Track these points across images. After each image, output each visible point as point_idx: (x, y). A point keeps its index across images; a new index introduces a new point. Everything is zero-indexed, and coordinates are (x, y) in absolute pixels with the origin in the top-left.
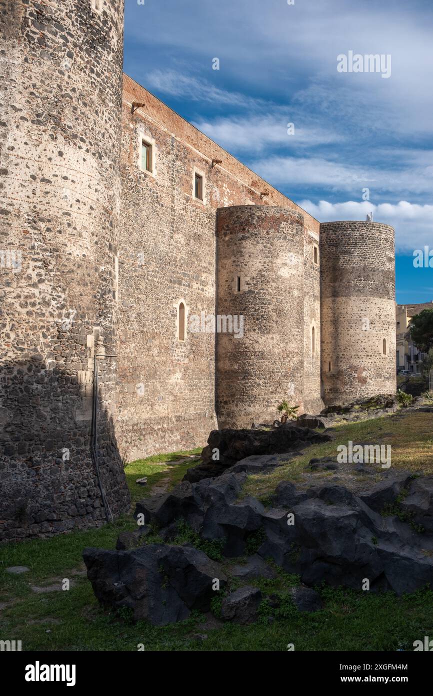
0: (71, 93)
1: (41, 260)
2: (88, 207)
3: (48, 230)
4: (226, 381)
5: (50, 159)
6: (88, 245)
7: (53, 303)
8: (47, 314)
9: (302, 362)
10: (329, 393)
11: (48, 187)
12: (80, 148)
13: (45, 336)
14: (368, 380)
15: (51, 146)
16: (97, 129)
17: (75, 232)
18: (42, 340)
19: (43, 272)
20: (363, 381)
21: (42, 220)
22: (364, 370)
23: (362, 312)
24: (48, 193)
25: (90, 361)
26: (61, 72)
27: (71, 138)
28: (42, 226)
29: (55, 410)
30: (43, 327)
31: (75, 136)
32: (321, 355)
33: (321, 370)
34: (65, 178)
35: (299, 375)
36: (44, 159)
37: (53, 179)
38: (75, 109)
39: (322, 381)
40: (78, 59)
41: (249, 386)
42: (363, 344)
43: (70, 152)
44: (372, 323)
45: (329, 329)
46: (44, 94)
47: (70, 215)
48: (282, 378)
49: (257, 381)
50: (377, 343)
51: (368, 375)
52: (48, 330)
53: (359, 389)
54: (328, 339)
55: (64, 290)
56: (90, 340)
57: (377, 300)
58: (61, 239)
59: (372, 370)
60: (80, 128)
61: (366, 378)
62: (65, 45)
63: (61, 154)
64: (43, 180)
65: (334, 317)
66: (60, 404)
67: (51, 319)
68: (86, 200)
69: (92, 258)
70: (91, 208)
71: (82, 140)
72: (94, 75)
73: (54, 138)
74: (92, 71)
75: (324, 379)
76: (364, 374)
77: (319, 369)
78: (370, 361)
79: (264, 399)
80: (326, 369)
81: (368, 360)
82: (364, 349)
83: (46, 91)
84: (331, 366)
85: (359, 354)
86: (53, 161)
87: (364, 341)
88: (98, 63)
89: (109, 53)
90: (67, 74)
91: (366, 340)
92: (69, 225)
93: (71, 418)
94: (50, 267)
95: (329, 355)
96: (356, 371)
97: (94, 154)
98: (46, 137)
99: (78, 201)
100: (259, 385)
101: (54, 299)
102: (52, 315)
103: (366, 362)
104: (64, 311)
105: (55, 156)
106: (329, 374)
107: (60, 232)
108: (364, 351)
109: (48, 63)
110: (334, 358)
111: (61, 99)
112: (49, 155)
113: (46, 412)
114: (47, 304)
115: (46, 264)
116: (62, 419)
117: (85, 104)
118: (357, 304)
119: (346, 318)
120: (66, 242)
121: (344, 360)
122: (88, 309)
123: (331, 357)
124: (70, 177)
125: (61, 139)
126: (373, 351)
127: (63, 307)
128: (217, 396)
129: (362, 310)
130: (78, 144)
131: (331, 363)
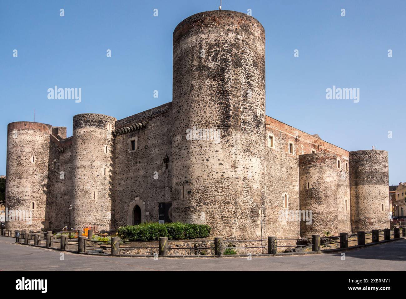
0: (253, 142)
1: (246, 191)
2: (258, 173)
3: (248, 182)
4: (304, 224)
5: (248, 162)
6: (259, 185)
7: (250, 202)
8: (249, 205)
9: (337, 216)
10: (354, 229)
11: (248, 170)
12: (255, 157)
13: (248, 211)
14: (374, 223)
15: (248, 158)
16: (260, 150)
17: (255, 181)
18: (248, 212)
19: (247, 194)
20: (372, 224)
21: (246, 179)
22: (372, 219)
23: (370, 192)
24: (248, 172)
25: (260, 218)
26: (250, 137)
27: (253, 155)
28: (247, 181)
29: (251, 231)
30: (248, 209)
31: (254, 154)
32: (351, 212)
33: (351, 219)
34: (252, 167)
35: (335, 221)
36: (246, 162)
37: (249, 167)
38: (254, 146)
39: (351, 224)
40: (254, 131)
41: (314, 226)
42: (371, 207)
43: (253, 159)
44: (376, 197)
45: (354, 200)
46: (246, 144)
47: (253, 177)
48: (327, 222)
49: (317, 223)
50: (378, 206)
51: (374, 221)
52: (249, 209)
53: (369, 227)
54: (354, 205)
55: (253, 198)
56: (260, 212)
57: (378, 186)
58: (251, 184)
59: (376, 218)
60: (255, 151)
61: (373, 223)
62: (251, 128)
63: (251, 160)
64: (246, 168)
65: (357, 195)
66: (253, 230)
67: (250, 206)
68: (257, 172)
69: (259, 188)
70: (259, 173)
71: (256, 154)
72: (258, 134)
73: (249, 156)
74: (258, 133)
75: (352, 223)
76: (372, 221)
77: (350, 218)
78: (375, 214)
79: (320, 231)
80: (353, 218)
81: (374, 214)
82: (372, 209)
83: (246, 143)
84: (356, 217)
85: (369, 212)
86: (249, 162)
87: (371, 205)
88: (259, 130)
89: (262, 125)
90: (251, 137)
91: (373, 205)
92: (253, 179)
93: (256, 234)
94: (249, 192)
95: (354, 212)
96: (368, 219)
97: (259, 158)
98: (247, 156)
99: (255, 172)
100: (318, 225)
101: (250, 201)
102: (250, 205)
103: (373, 215)
104: (253, 204)
105: (249, 161)
106: (354, 221)
107: (251, 182)
108: (372, 210)
109: (247, 135)
110: (357, 213)
111: (250, 144)
112: (248, 161)
113: (249, 232)
114: (248, 202)
115: (248, 191)
116: (253, 234)
117: (256, 144)
118: (368, 189)
119: (362, 195)
120: (253, 185)
121: (362, 214)
122: (259, 203)
123: (356, 213)
124: (253, 166)
125: (250, 155)
126: (376, 210)
127: (253, 203)
128: (301, 230)
129: (370, 191)
130: (255, 156)
131: (356, 216)
